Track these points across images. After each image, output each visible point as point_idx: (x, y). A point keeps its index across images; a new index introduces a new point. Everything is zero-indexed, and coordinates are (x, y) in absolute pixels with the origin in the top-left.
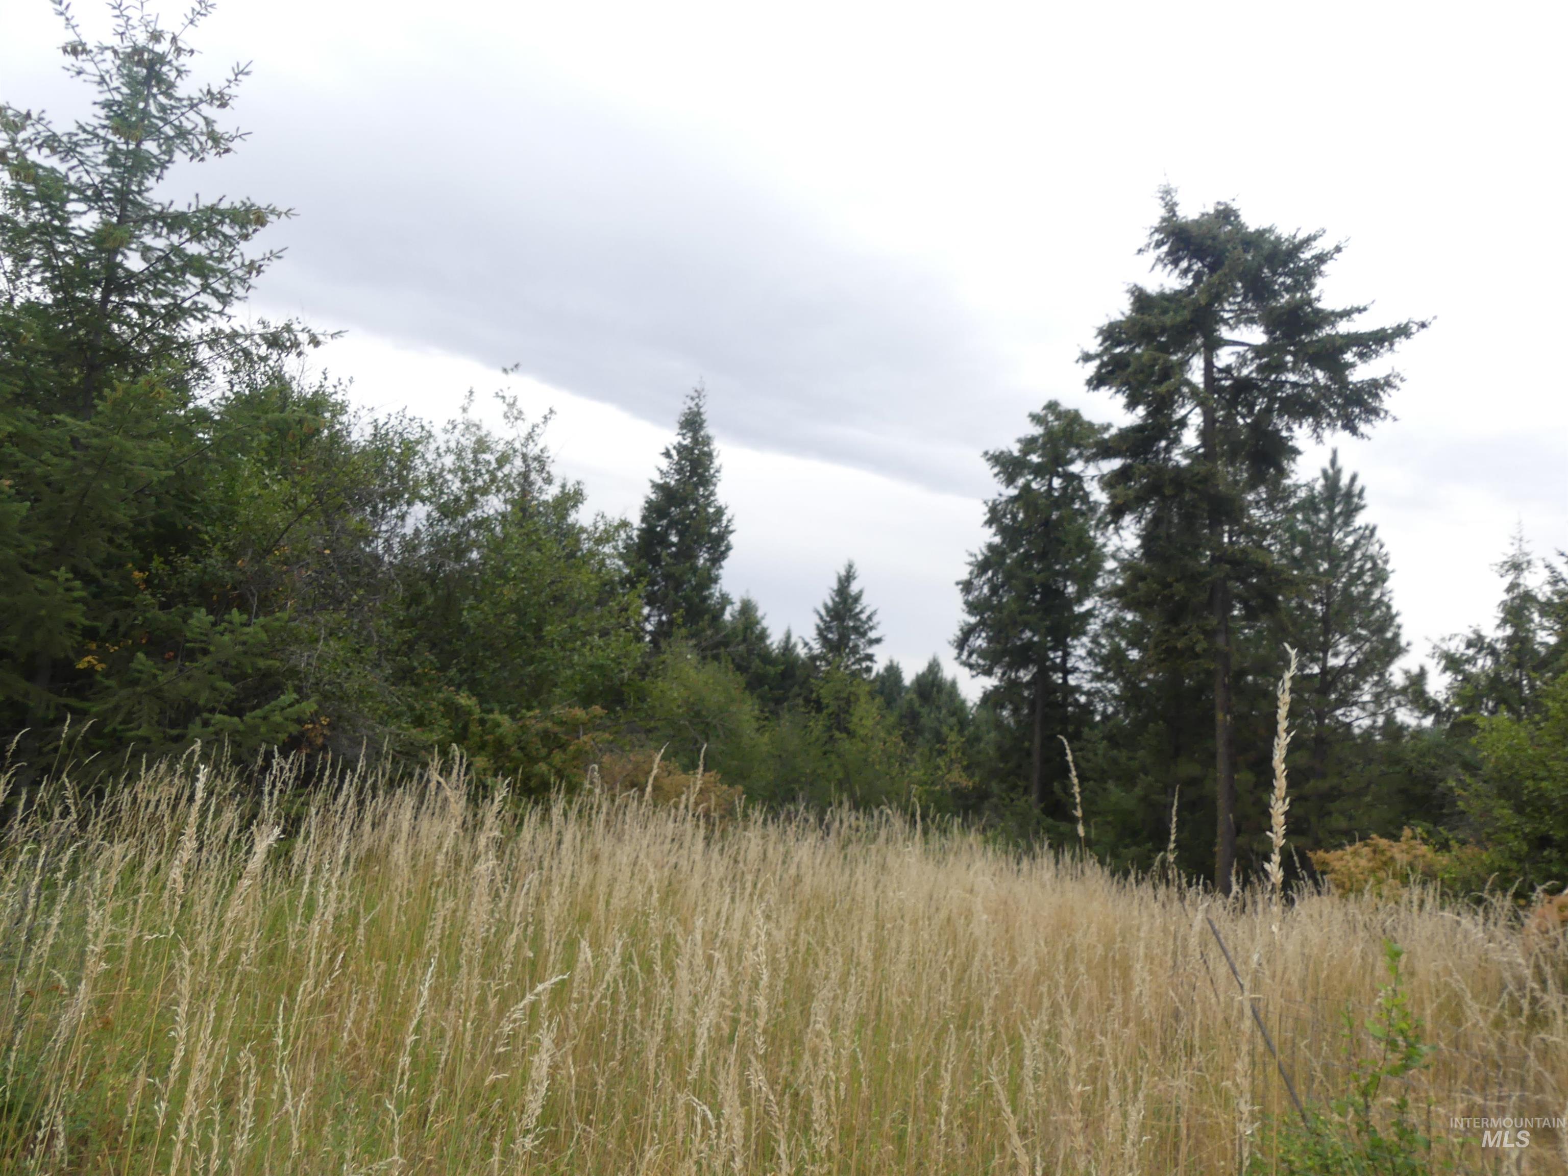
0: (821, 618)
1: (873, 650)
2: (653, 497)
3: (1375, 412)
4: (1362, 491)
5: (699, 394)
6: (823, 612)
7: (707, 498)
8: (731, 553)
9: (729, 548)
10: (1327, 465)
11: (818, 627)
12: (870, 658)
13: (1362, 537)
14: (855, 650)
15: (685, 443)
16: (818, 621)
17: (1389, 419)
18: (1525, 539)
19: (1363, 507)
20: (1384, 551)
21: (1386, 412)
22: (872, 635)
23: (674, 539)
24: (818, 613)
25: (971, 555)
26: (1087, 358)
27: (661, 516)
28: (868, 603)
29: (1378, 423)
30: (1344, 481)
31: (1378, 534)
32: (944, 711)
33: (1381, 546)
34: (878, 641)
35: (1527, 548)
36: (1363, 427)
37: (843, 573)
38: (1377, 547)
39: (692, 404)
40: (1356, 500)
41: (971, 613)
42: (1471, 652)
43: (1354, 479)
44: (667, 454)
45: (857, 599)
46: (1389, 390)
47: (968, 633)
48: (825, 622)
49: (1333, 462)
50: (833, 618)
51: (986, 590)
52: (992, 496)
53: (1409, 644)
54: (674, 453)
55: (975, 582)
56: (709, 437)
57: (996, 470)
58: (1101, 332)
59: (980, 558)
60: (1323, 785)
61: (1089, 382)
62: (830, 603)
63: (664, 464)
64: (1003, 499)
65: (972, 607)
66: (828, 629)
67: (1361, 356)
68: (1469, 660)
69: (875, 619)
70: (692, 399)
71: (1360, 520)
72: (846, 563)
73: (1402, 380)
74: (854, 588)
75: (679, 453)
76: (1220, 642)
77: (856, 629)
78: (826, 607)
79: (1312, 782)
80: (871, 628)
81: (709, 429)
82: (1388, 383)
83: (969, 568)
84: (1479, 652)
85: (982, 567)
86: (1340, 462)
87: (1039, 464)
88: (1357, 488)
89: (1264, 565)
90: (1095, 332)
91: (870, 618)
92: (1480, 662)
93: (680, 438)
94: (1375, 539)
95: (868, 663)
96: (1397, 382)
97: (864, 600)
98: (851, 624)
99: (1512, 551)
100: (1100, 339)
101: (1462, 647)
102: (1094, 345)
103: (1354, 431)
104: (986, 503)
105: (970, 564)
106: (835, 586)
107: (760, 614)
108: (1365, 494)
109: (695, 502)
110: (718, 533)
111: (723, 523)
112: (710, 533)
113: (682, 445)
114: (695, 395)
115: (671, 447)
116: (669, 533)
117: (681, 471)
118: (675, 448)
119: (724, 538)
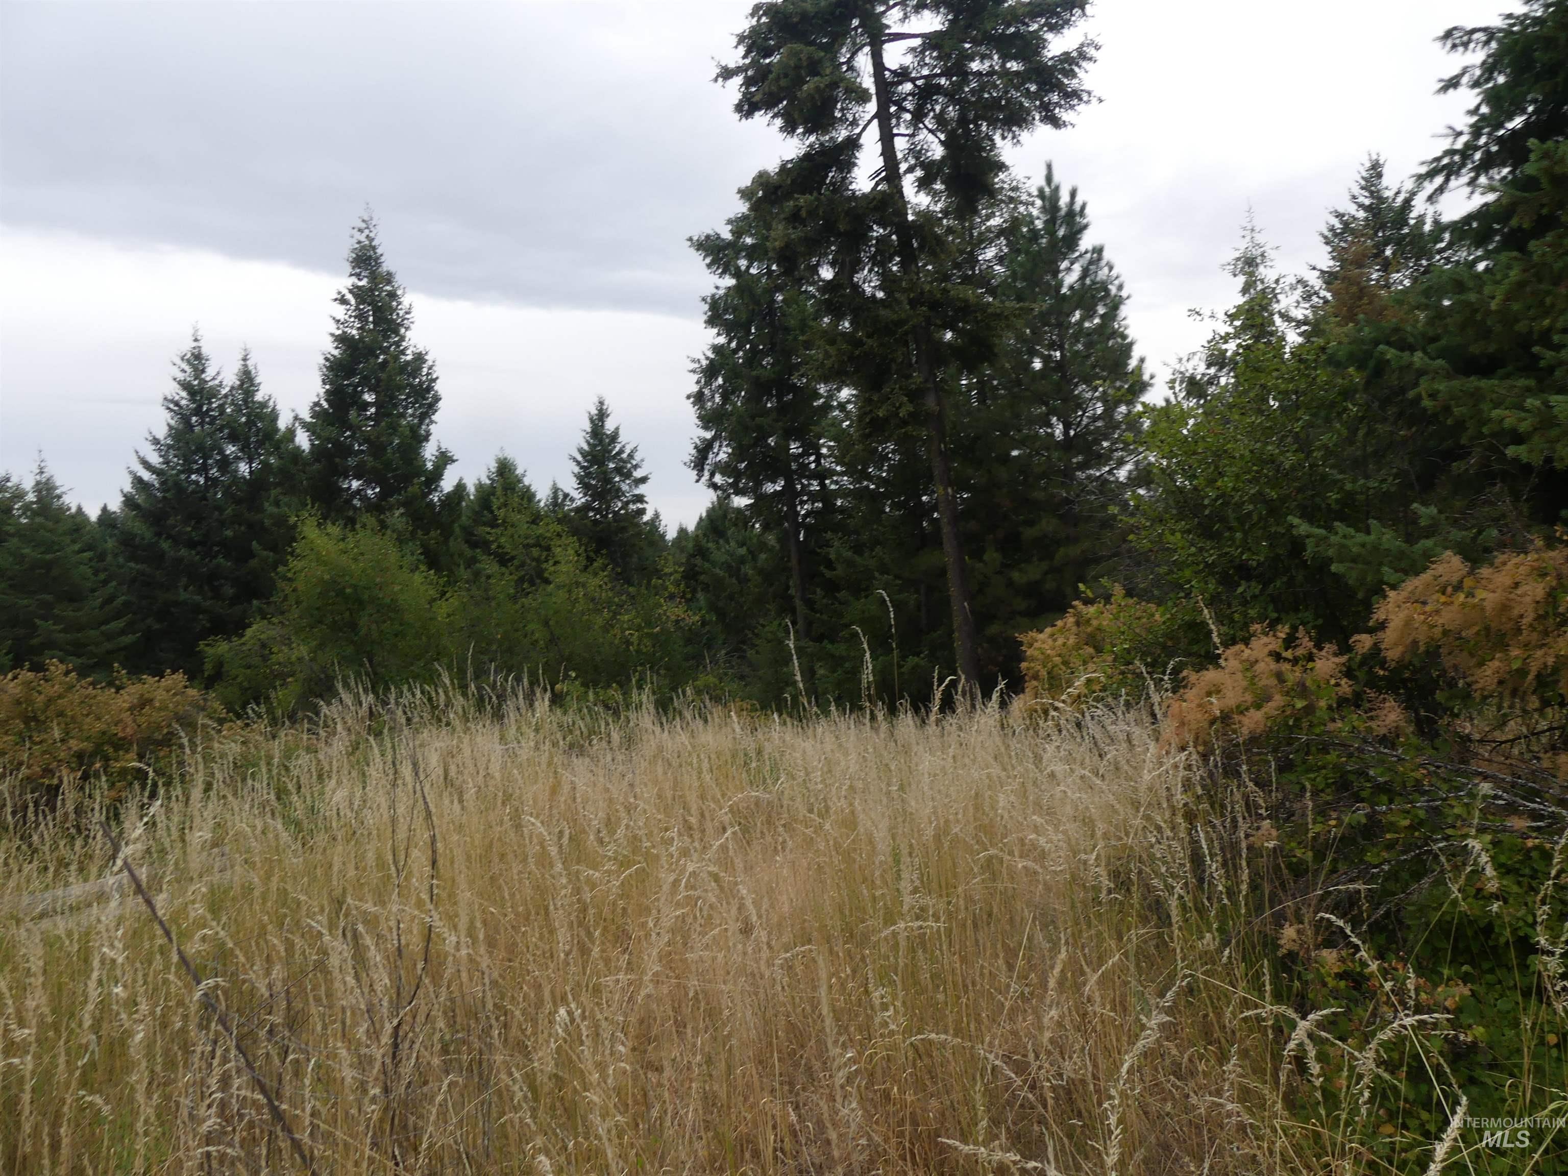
0: (578, 463)
1: (641, 489)
2: (336, 352)
3: (1076, 94)
4: (1083, 207)
5: (367, 224)
6: (580, 458)
7: (398, 344)
8: (440, 404)
9: (437, 399)
10: (1042, 182)
11: (578, 476)
12: (640, 499)
13: (1091, 262)
14: (618, 493)
15: (361, 284)
16: (577, 469)
17: (1094, 101)
18: (1257, 229)
19: (1085, 227)
20: (1114, 273)
21: (1089, 93)
22: (638, 474)
23: (369, 397)
24: (575, 459)
25: (693, 361)
26: (726, 74)
27: (351, 373)
28: (626, 439)
29: (1081, 108)
30: (1064, 199)
31: (1107, 255)
32: (733, 544)
33: (1111, 268)
34: (644, 480)
35: (1260, 238)
36: (1065, 115)
37: (594, 412)
38: (1106, 270)
39: (362, 238)
40: (1078, 219)
41: (706, 428)
42: (1212, 371)
43: (1073, 194)
44: (343, 301)
45: (614, 437)
46: (1084, 64)
47: (703, 451)
48: (582, 467)
49: (1049, 179)
50: (592, 463)
51: (717, 399)
52: (709, 291)
53: (1152, 377)
54: (349, 297)
55: (706, 391)
56: (389, 274)
57: (708, 260)
58: (741, 39)
59: (705, 363)
60: (1074, 551)
61: (739, 108)
62: (586, 447)
63: (340, 312)
64: (722, 292)
65: (707, 420)
66: (588, 475)
67: (1053, 28)
68: (1211, 382)
69: (638, 457)
70: (361, 230)
71: (1086, 242)
72: (596, 400)
73: (1097, 48)
74: (610, 426)
75: (356, 296)
76: (931, 403)
77: (618, 470)
78: (581, 451)
79: (1062, 551)
80: (636, 467)
81: (388, 264)
82: (1083, 56)
83: (695, 377)
84: (1220, 370)
85: (710, 372)
86: (1057, 178)
87: (753, 245)
88: (1077, 207)
89: (966, 301)
90: (734, 41)
91: (631, 456)
92: (1223, 381)
93: (354, 280)
94: (1103, 263)
95: (640, 506)
96: (1091, 52)
97: (623, 438)
98: (612, 465)
99: (1243, 245)
100: (742, 50)
101: (1202, 368)
102: (735, 57)
103: (1056, 122)
104: (704, 299)
105: (693, 371)
106: (588, 427)
107: (519, 471)
108: (1087, 211)
109: (385, 351)
110: (421, 383)
111: (425, 371)
112: (411, 385)
113: (358, 287)
114: (363, 225)
115: (345, 292)
116: (362, 392)
117: (361, 317)
118: (351, 291)
119: (429, 389)
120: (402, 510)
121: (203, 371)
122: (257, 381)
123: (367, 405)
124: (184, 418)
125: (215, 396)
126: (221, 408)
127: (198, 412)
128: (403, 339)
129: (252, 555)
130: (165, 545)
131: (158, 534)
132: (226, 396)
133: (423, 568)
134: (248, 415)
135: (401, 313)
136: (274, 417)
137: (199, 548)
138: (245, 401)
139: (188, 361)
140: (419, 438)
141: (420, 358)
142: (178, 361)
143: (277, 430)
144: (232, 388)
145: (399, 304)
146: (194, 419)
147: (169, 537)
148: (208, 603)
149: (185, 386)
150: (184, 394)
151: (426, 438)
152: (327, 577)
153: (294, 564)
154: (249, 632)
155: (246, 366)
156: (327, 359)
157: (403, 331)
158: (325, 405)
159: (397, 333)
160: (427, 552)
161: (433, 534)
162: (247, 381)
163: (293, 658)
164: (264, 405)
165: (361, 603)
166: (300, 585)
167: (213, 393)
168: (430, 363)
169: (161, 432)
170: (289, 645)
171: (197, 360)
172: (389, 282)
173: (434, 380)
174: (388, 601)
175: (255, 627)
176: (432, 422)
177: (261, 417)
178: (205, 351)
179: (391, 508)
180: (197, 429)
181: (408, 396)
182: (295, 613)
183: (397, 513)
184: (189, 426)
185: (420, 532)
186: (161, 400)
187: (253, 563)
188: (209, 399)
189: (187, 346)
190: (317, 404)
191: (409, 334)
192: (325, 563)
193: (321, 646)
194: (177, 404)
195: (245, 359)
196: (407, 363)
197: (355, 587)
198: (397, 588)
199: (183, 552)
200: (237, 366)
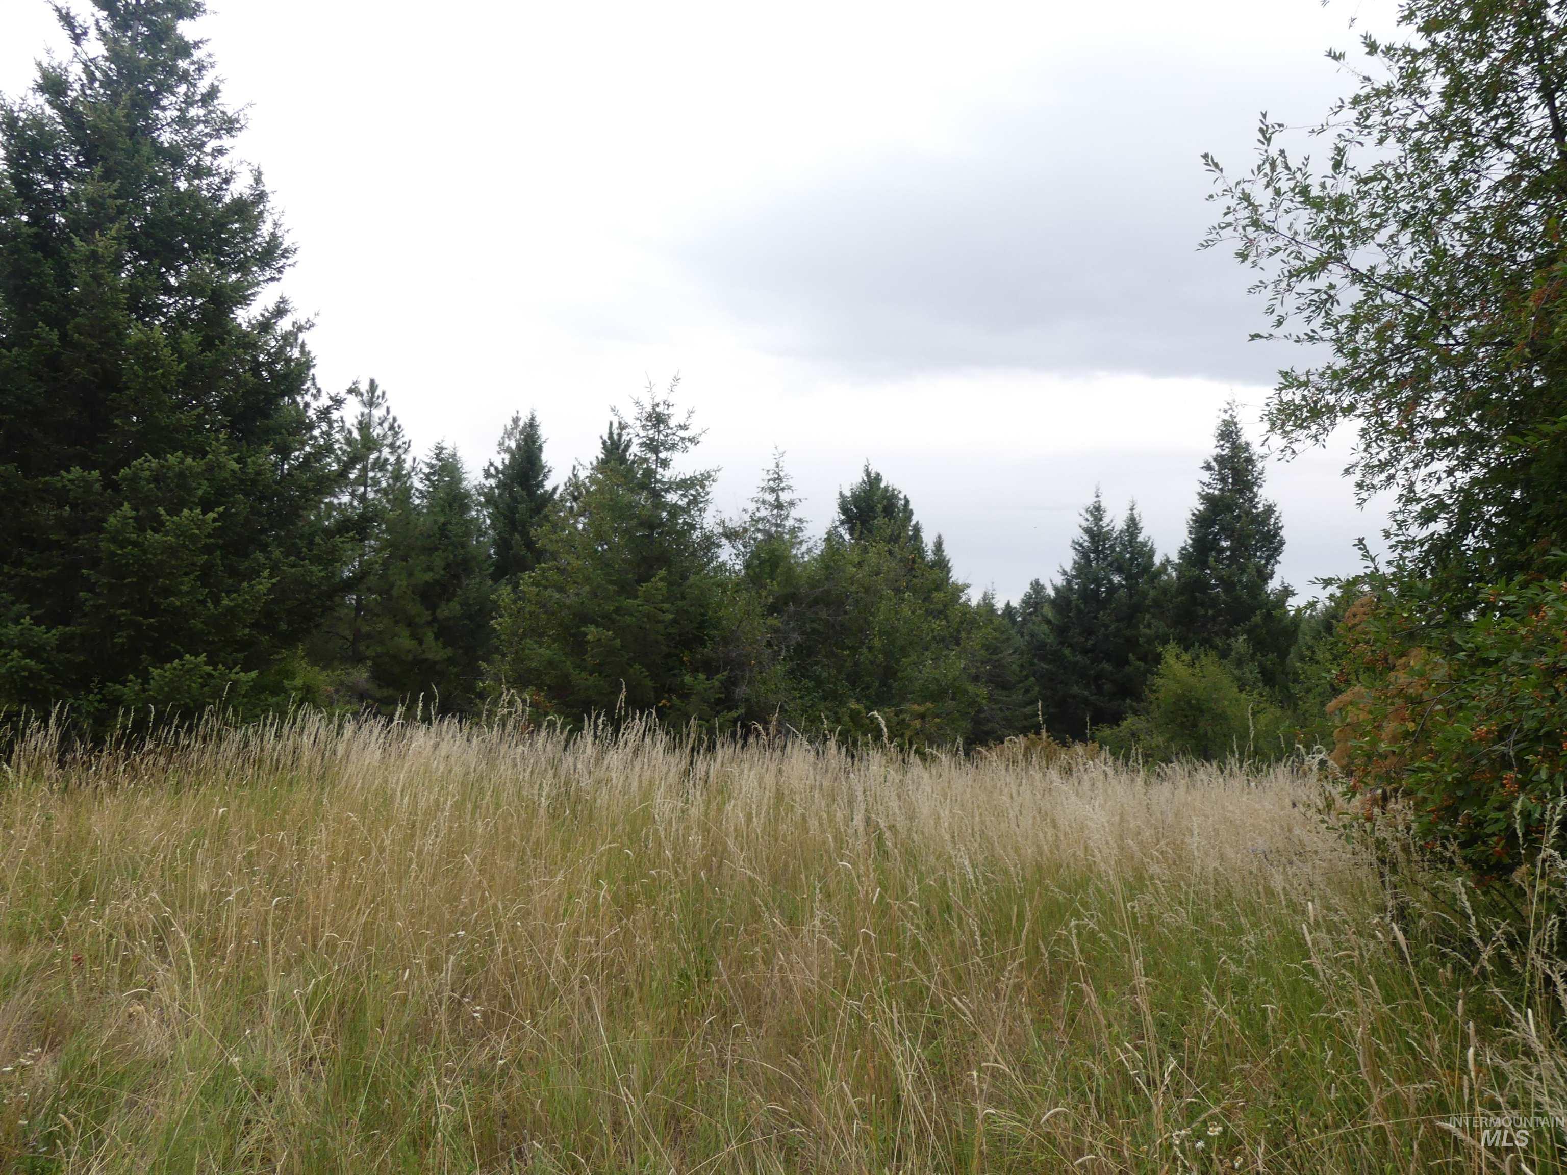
2: (1201, 508)
5: (1231, 406)
7: (1251, 500)
8: (1284, 547)
9: (1282, 543)
15: (1224, 453)
23: (1225, 543)
27: (1212, 524)
39: (1226, 417)
44: (1208, 467)
54: (1214, 464)
56: (1247, 444)
63: (1206, 476)
70: (1226, 411)
81: (1246, 436)
93: (1219, 450)
110: (1269, 531)
111: (1273, 520)
112: (1261, 532)
113: (1222, 456)
114: (1227, 407)
115: (1211, 460)
116: (1220, 539)
117: (1223, 480)
118: (1215, 460)
119: (1276, 534)
120: (1245, 637)
121: (1101, 520)
122: (1140, 525)
123: (1223, 550)
124: (1084, 554)
125: (1108, 539)
126: (1112, 547)
127: (1096, 551)
128: (1255, 495)
129: (1127, 662)
130: (1067, 651)
131: (1062, 643)
132: (1116, 538)
133: (1261, 685)
134: (1132, 553)
135: (1255, 474)
136: (1152, 553)
137: (1090, 655)
138: (1130, 541)
139: (1091, 513)
140: (1265, 576)
141: (1270, 510)
142: (1084, 513)
143: (1152, 564)
144: (1121, 532)
145: (1254, 466)
146: (1092, 556)
147: (1070, 645)
148: (1094, 697)
149: (1088, 531)
150: (1086, 538)
151: (1271, 576)
152: (1180, 691)
153: (1159, 681)
154: (1125, 724)
155: (1132, 514)
156: (1194, 514)
157: (1255, 489)
158: (1191, 550)
159: (1251, 491)
160: (1263, 671)
161: (1270, 656)
162: (1133, 525)
163: (1153, 745)
164: (1144, 544)
165: (1202, 711)
166: (1161, 695)
167: (1107, 536)
168: (1277, 514)
169: (1068, 567)
170: (1151, 736)
171: (1097, 512)
172: (1247, 450)
173: (1281, 528)
174: (1219, 711)
175: (1129, 720)
176: (1277, 562)
177: (1141, 554)
178: (1103, 505)
179: (1236, 636)
180: (1094, 564)
181: (1257, 542)
182: (1157, 714)
183: (1241, 639)
184: (1089, 561)
185: (1259, 654)
186: (1070, 543)
187: (1128, 669)
188: (1104, 541)
189: (1090, 501)
190: (1184, 549)
191: (1261, 492)
192: (1179, 682)
193: (1172, 739)
194: (1081, 545)
195: (1132, 509)
196: (1258, 515)
197: (1198, 699)
198: (1226, 703)
199: (1079, 658)
200: (1125, 514)
